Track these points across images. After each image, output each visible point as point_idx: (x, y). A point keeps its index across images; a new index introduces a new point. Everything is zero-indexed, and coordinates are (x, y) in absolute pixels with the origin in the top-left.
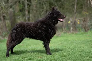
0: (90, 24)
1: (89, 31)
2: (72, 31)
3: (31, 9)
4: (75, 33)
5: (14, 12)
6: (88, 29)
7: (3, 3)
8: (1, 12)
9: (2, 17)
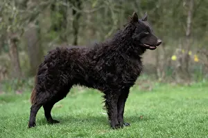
2: (179, 80)
3: (80, 24)
4: (186, 85)
7: (14, 8)
8: (8, 30)
9: (9, 41)
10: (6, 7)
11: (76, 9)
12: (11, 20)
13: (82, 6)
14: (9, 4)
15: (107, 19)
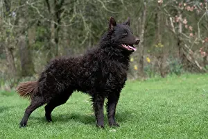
0: (171, 62)
1: (168, 76)
2: (136, 77)
3: (60, 35)
4: (142, 80)
5: (28, 42)
6: (167, 73)
7: (10, 24)
8: (6, 41)
9: (7, 50)
10: (4, 24)
11: (57, 24)
12: (8, 33)
13: (61, 21)
14: (6, 21)
15: (79, 32)
